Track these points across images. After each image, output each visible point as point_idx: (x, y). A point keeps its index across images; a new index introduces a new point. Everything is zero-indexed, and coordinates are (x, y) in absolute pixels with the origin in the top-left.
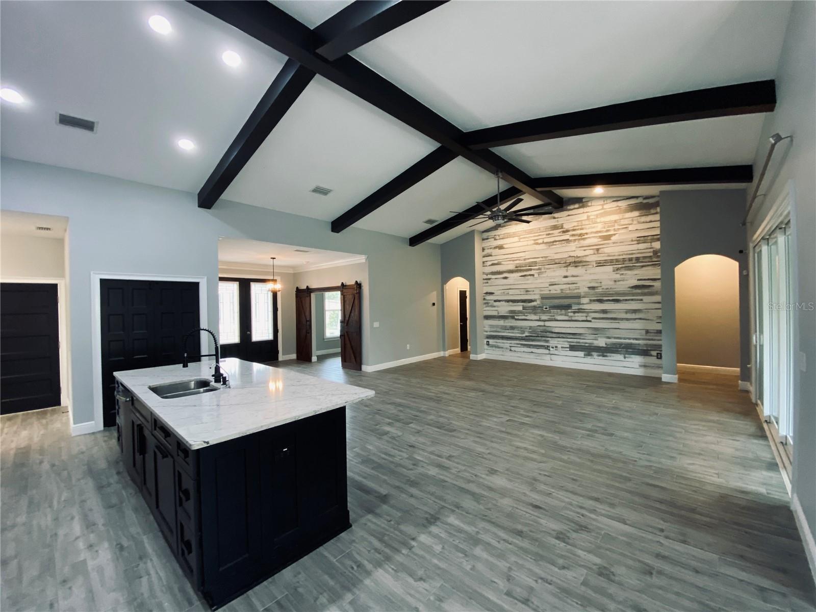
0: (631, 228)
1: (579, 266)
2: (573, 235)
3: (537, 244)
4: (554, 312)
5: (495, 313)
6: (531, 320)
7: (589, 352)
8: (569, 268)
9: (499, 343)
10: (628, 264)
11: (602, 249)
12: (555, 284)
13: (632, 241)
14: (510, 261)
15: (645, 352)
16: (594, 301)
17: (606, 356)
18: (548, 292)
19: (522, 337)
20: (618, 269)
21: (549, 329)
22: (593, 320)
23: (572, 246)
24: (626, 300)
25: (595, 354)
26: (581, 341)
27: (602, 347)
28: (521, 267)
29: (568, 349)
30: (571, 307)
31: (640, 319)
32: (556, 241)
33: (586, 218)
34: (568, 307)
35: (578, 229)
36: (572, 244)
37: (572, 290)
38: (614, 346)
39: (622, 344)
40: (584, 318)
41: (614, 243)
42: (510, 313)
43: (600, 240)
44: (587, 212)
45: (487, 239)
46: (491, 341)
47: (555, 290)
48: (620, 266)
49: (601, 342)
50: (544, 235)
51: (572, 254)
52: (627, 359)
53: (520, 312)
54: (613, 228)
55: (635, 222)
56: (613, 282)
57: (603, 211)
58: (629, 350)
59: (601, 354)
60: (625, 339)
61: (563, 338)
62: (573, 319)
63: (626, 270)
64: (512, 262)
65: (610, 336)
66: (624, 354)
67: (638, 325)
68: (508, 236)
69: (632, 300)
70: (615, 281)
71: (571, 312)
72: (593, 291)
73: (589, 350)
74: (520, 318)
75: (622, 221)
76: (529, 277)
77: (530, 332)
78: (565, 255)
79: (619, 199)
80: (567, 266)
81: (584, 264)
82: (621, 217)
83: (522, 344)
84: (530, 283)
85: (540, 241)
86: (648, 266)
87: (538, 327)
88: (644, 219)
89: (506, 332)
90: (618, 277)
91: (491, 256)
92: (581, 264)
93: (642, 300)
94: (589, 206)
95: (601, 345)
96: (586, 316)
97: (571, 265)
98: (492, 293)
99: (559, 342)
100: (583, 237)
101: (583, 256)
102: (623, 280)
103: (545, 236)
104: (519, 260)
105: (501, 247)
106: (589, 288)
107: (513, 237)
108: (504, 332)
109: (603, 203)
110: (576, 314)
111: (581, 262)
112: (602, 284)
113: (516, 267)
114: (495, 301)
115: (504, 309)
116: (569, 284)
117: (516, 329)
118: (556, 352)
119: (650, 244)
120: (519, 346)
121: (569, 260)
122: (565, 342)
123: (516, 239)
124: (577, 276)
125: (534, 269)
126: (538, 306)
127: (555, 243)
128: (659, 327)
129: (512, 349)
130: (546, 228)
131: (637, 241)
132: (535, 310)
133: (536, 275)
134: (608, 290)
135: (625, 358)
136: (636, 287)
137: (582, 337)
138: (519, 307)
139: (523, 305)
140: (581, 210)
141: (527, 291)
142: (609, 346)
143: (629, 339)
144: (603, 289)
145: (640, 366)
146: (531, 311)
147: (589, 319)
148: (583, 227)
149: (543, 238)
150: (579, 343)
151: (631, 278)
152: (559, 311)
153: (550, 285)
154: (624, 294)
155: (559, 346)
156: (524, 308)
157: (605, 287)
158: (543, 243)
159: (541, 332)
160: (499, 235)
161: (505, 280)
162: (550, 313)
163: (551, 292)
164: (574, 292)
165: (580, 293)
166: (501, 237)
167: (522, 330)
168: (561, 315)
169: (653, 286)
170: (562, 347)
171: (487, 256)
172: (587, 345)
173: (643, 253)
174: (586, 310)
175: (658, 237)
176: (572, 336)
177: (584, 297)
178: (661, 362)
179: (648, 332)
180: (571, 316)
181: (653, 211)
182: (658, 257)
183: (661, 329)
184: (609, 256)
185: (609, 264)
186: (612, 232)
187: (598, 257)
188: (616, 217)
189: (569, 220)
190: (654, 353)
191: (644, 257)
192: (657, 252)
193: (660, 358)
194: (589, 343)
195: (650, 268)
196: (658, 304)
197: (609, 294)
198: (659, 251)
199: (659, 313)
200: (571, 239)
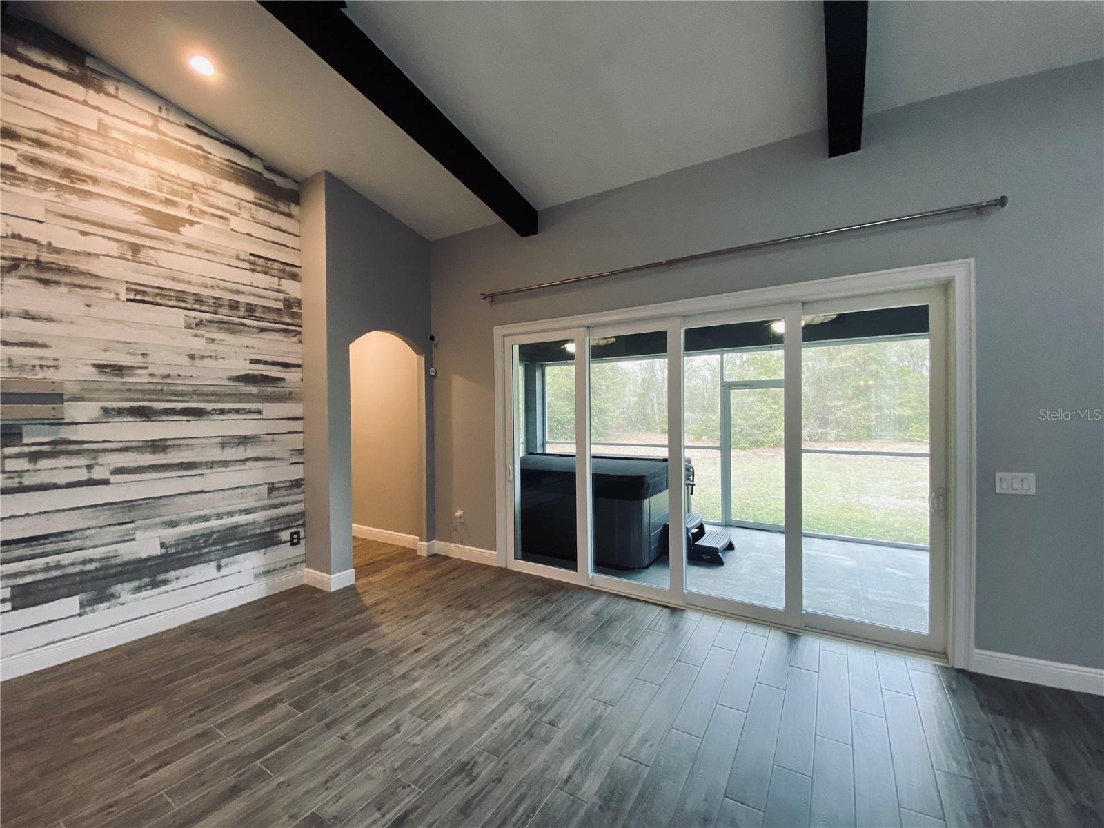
0: (234, 222)
1: (57, 283)
2: (34, 161)
7: (101, 590)
8: (9, 281)
10: (225, 314)
11: (151, 252)
13: (238, 258)
15: (266, 540)
16: (120, 412)
17: (166, 582)
20: (199, 324)
22: (113, 479)
24: (222, 412)
25: (123, 589)
26: (65, 559)
27: (150, 558)
29: (7, 606)
30: (17, 436)
31: (257, 459)
33: (94, 126)
35: (59, 149)
36: (26, 191)
37: (21, 368)
38: (189, 546)
39: (212, 533)
40: (83, 475)
41: (189, 246)
43: (143, 219)
44: (99, 109)
48: (206, 316)
49: (147, 544)
51: (28, 231)
52: (224, 571)
54: (188, 203)
55: (246, 214)
56: (187, 359)
57: (154, 135)
58: (230, 545)
59: (146, 580)
60: (219, 516)
62: (28, 481)
63: (221, 330)
65: (174, 518)
66: (218, 560)
67: (253, 474)
69: (237, 411)
70: (192, 357)
71: (19, 456)
72: (116, 379)
73: (102, 582)
75: (211, 192)
79: (206, 130)
81: (77, 281)
82: (210, 184)
86: (273, 330)
88: (263, 215)
90: (198, 345)
93: (259, 412)
94: (108, 94)
95: (144, 554)
96: (89, 467)
97: (22, 270)
100: (79, 186)
101: (77, 253)
102: (214, 358)
106: (101, 367)
109: (156, 112)
110: (43, 463)
111: (67, 270)
112: (149, 359)
119: (276, 280)
121: (13, 250)
124: (48, 320)
128: (297, 473)
131: (252, 263)
134: (168, 381)
135: (219, 568)
136: (247, 379)
137: (69, 545)
142: (171, 551)
143: (230, 514)
144: (151, 375)
145: (257, 576)
147: (98, 474)
148: (80, 149)
150: (58, 566)
151: (235, 355)
154: (217, 396)
157: (159, 371)
164: (30, 377)
165: (61, 382)
169: (282, 380)
172: (91, 567)
173: (260, 297)
174: (86, 446)
175: (294, 270)
176: (28, 551)
177: (75, 399)
178: (300, 550)
179: (272, 488)
180: (20, 473)
181: (283, 208)
182: (298, 316)
183: (301, 477)
184: (173, 279)
185: (173, 303)
186: (182, 213)
187: (137, 272)
188: (196, 176)
189: (19, 97)
190: (285, 535)
191: (264, 307)
192: (291, 305)
193: (298, 543)
194: (100, 560)
195: (277, 336)
196: (291, 422)
197: (173, 393)
198: (299, 303)
199: (297, 442)
200: (22, 168)
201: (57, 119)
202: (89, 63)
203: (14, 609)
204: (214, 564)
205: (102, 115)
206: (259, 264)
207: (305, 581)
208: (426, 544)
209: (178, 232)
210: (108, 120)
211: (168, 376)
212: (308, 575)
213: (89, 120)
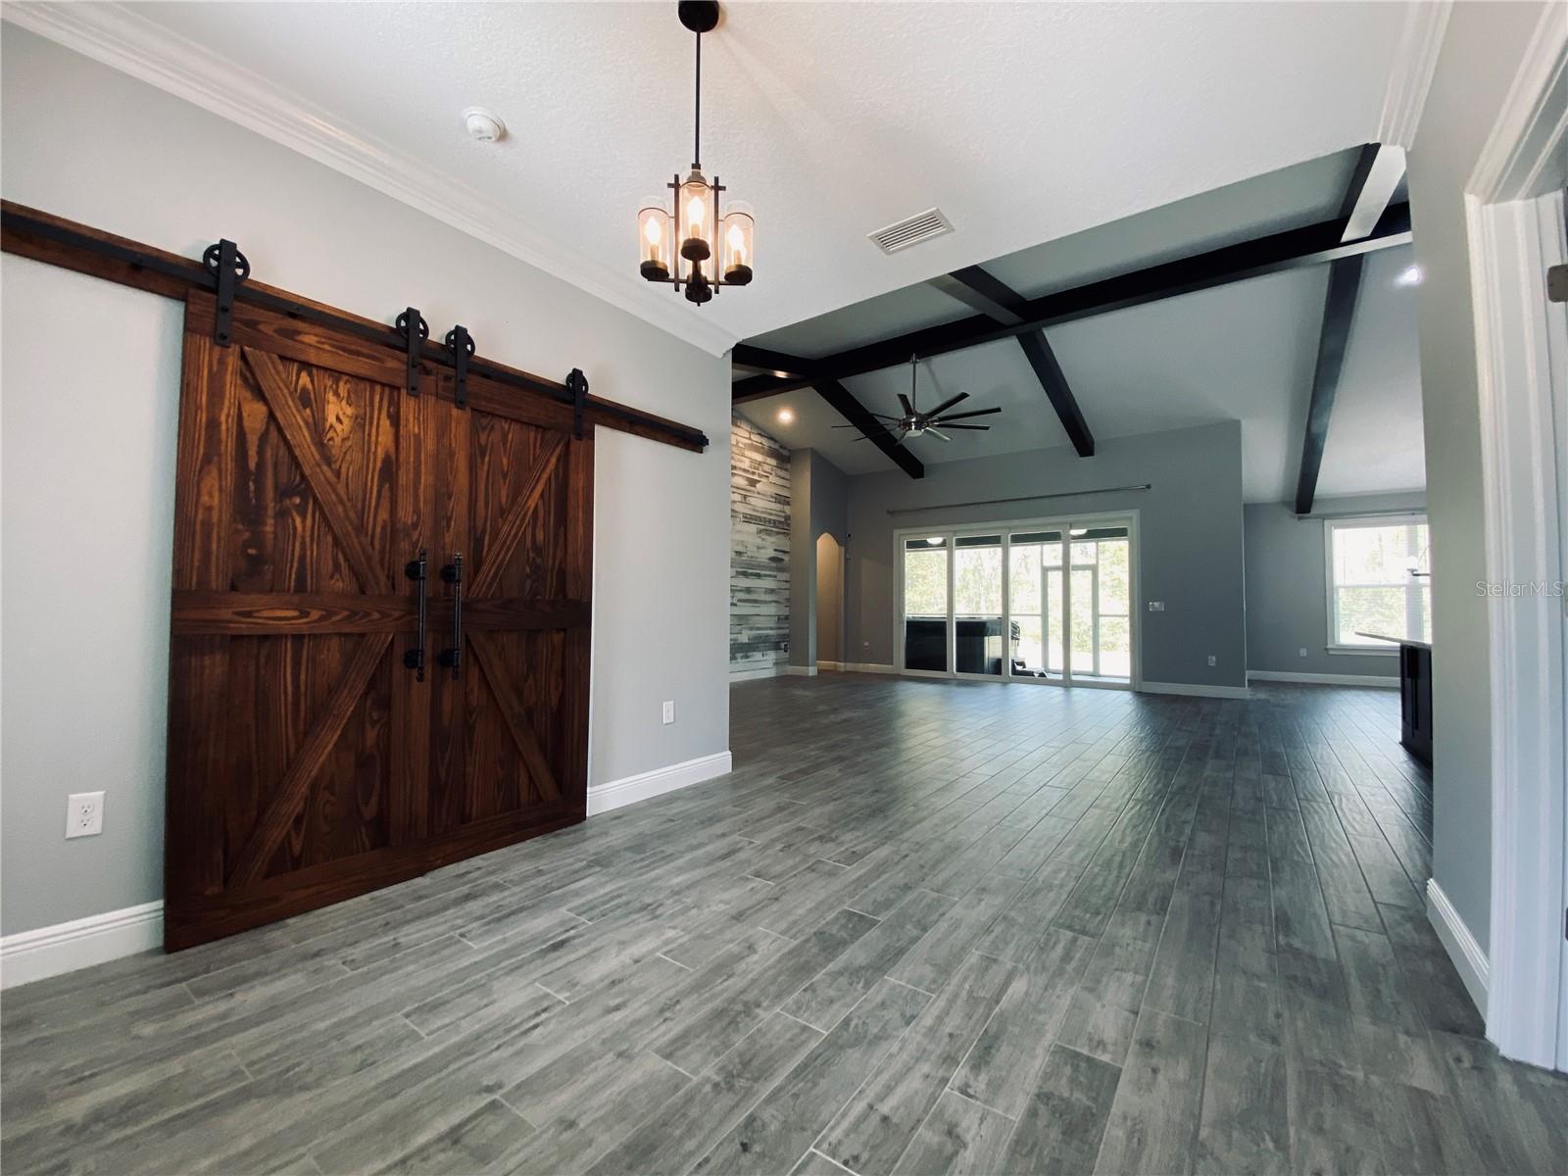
0: (771, 479)
10: (767, 526)
11: (749, 498)
13: (771, 497)
15: (776, 647)
16: (740, 573)
17: (749, 657)
20: (760, 531)
22: (738, 604)
27: (746, 644)
31: (774, 601)
38: (755, 641)
39: (761, 637)
41: (758, 493)
43: (746, 483)
48: (762, 527)
49: (745, 636)
52: (764, 658)
54: (758, 472)
55: (773, 473)
57: (749, 442)
58: (766, 644)
59: (745, 654)
60: (763, 629)
63: (767, 534)
65: (752, 626)
67: (772, 609)
69: (769, 576)
72: (739, 558)
75: (764, 465)
82: (764, 460)
86: (781, 533)
88: (780, 472)
90: (760, 542)
93: (776, 577)
95: (744, 642)
102: (764, 548)
112: (747, 549)
119: (782, 506)
128: (786, 611)
131: (775, 498)
135: (763, 655)
136: (773, 559)
142: (751, 642)
144: (748, 556)
145: (773, 664)
151: (770, 546)
154: (764, 567)
157: (749, 554)
169: (783, 560)
173: (778, 516)
175: (794, 501)
178: (787, 655)
179: (779, 618)
181: (785, 466)
182: (788, 525)
183: (787, 614)
184: (754, 510)
185: (754, 522)
186: (756, 477)
187: (746, 508)
188: (759, 457)
190: (782, 645)
191: (779, 521)
192: (788, 518)
193: (787, 651)
195: (782, 537)
196: (788, 583)
197: (753, 565)
198: (794, 517)
199: (787, 594)
204: (761, 653)
206: (778, 498)
207: (794, 672)
208: (842, 664)
209: (755, 487)
210: (739, 439)
211: (752, 557)
212: (796, 669)
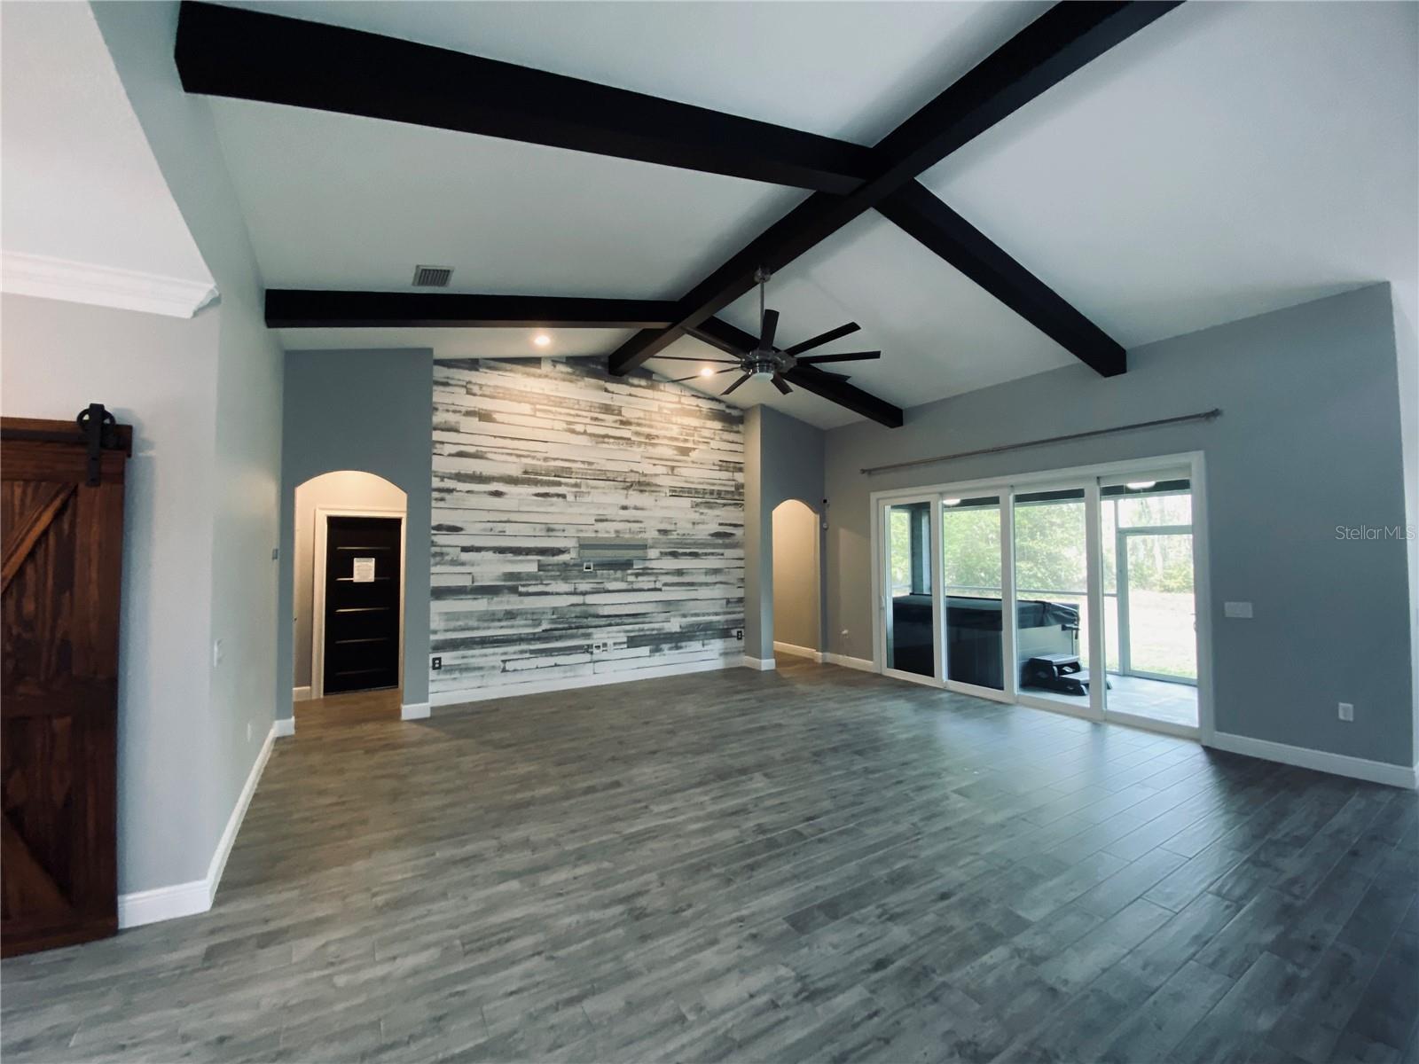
0: (714, 444)
1: (645, 491)
2: (637, 434)
3: (573, 432)
4: (602, 574)
5: (465, 582)
6: (557, 594)
7: (658, 645)
8: (631, 492)
9: (473, 656)
10: (708, 499)
11: (679, 469)
12: (607, 520)
13: (714, 465)
14: (511, 454)
15: (724, 633)
16: (666, 554)
17: (681, 648)
18: (594, 535)
19: (534, 634)
20: (697, 505)
21: (592, 610)
22: (664, 588)
23: (637, 452)
24: (706, 554)
25: (665, 646)
26: (646, 626)
27: (676, 633)
28: (536, 474)
29: (625, 646)
30: (632, 565)
31: (721, 583)
32: (607, 436)
33: (656, 410)
34: (627, 564)
35: (646, 425)
36: (635, 449)
37: (633, 533)
38: (691, 629)
39: (701, 624)
40: (651, 586)
42: (505, 580)
43: (675, 452)
44: (658, 400)
45: (446, 384)
46: (447, 658)
47: (607, 531)
48: (700, 500)
49: (674, 625)
50: (586, 417)
51: (635, 467)
52: (706, 648)
53: (531, 577)
54: (692, 438)
55: (717, 438)
56: (691, 525)
57: (679, 406)
58: (708, 632)
59: (673, 645)
60: (704, 615)
61: (618, 625)
62: (635, 586)
63: (706, 507)
64: (514, 459)
65: (686, 612)
66: (702, 640)
67: (717, 592)
68: (507, 395)
69: (712, 554)
70: (694, 523)
71: (632, 574)
72: (665, 537)
73: (657, 641)
74: (532, 589)
76: (555, 499)
77: (553, 621)
78: (625, 468)
79: (700, 395)
80: (627, 488)
81: (653, 489)
82: (702, 425)
83: (532, 652)
84: (555, 512)
85: (580, 428)
86: (730, 505)
87: (572, 608)
88: (727, 436)
89: (495, 628)
90: (696, 517)
91: (457, 431)
92: (648, 488)
93: (722, 554)
94: (661, 391)
95: (674, 630)
96: (655, 582)
97: (635, 487)
98: (455, 529)
99: (610, 635)
100: (653, 441)
101: (651, 475)
102: (703, 523)
103: (588, 421)
104: (534, 458)
105: (485, 416)
106: (659, 531)
107: (520, 402)
108: (489, 628)
109: (679, 393)
110: (640, 578)
111: (648, 484)
113: (526, 472)
114: (465, 549)
115: (490, 569)
116: (629, 521)
117: (519, 618)
118: (604, 656)
119: (731, 474)
120: (528, 655)
121: (631, 477)
122: (619, 632)
123: (526, 408)
124: (642, 509)
125: (566, 484)
126: (572, 562)
127: (606, 440)
128: (740, 593)
129: (509, 666)
130: (591, 407)
131: (720, 466)
132: (565, 571)
133: (570, 498)
134: (684, 537)
135: (703, 645)
136: (717, 535)
137: (647, 620)
138: (529, 566)
139: (539, 561)
140: (649, 393)
141: (549, 530)
142: (684, 631)
143: (708, 614)
144: (678, 534)
145: (721, 654)
146: (558, 573)
147: (658, 585)
148: (653, 423)
149: (586, 424)
150: (643, 630)
151: (713, 520)
152: (612, 572)
153: (596, 520)
154: (705, 545)
155: (610, 642)
156: (541, 567)
157: (680, 532)
158: (585, 433)
159: (576, 617)
160: (481, 386)
161: (496, 500)
162: (596, 576)
163: (600, 535)
164: (636, 537)
165: (646, 539)
166: (487, 391)
167: (534, 617)
168: (616, 580)
169: (732, 534)
170: (615, 644)
171: (443, 430)
172: (655, 632)
173: (724, 485)
174: (655, 571)
175: (742, 465)
176: (631, 620)
177: (651, 547)
178: (742, 643)
179: (728, 601)
180: (632, 583)
181: (735, 428)
182: (741, 494)
183: (742, 596)
184: (686, 482)
185: (687, 495)
186: (690, 445)
187: (673, 480)
188: (694, 422)
189: (631, 404)
190: (734, 632)
191: (725, 491)
192: (739, 487)
193: (741, 639)
194: (657, 629)
195: (732, 508)
196: (739, 561)
197: (686, 544)
198: (742, 486)
199: (741, 573)
200: (633, 438)
201: (645, 411)
202: (654, 377)
203: (628, 647)
204: (701, 642)
205: (657, 403)
206: (724, 466)
207: (744, 665)
208: (820, 654)
209: (688, 455)
210: (663, 404)
211: (684, 535)
212: (746, 660)
213: (654, 407)
